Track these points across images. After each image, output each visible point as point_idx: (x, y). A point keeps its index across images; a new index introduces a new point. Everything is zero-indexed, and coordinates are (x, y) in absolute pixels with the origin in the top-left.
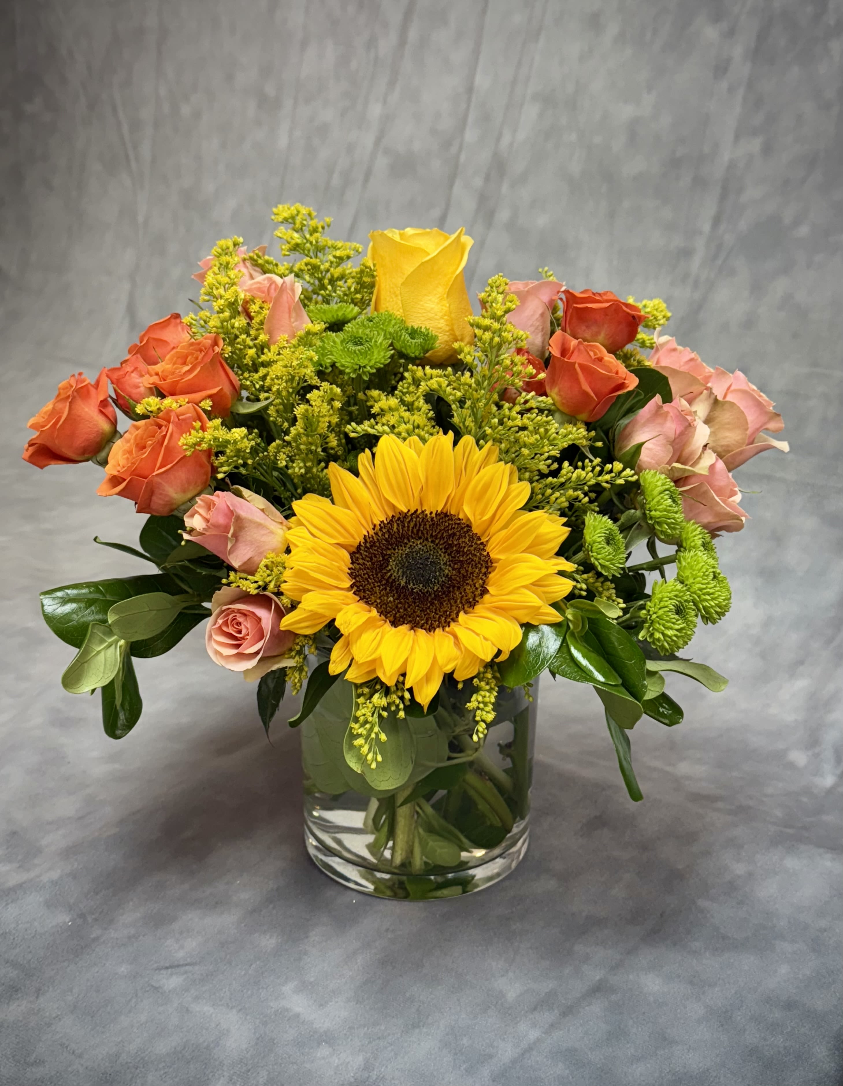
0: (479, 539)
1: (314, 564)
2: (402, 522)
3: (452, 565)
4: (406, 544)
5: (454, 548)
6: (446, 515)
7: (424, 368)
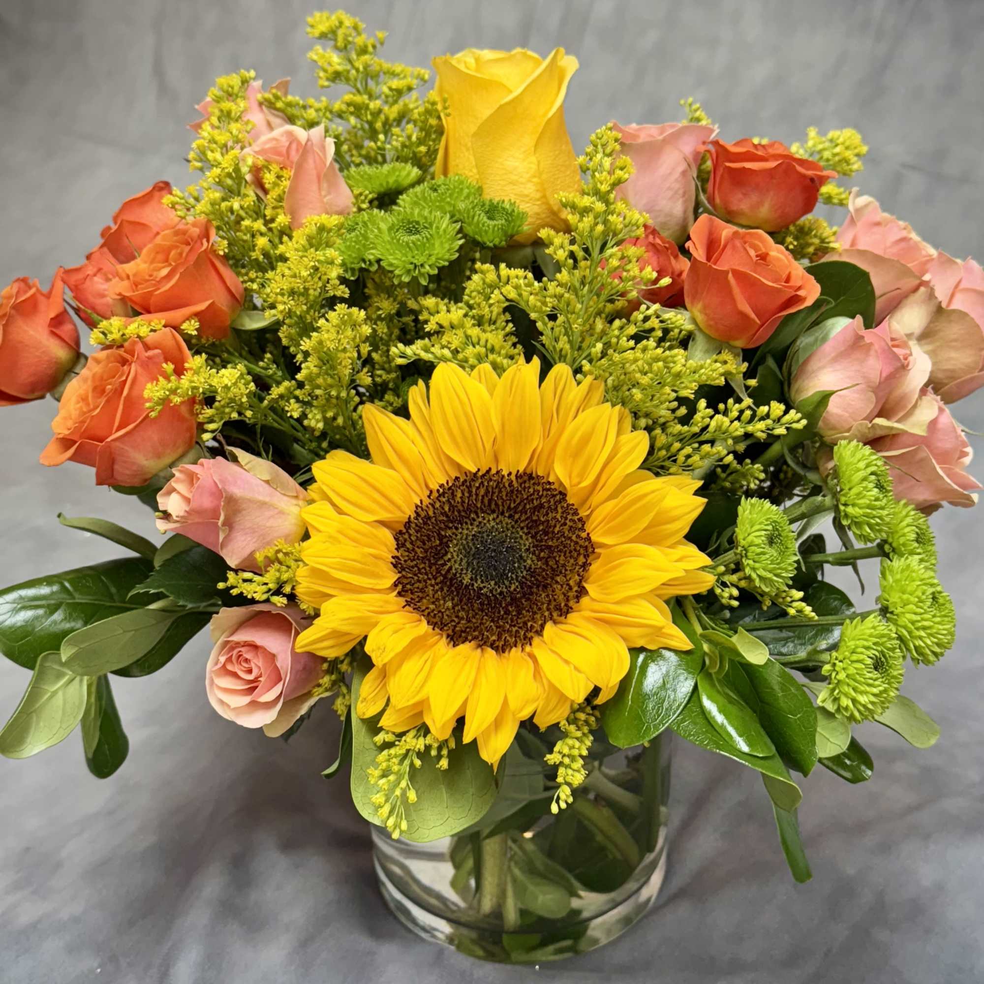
0: (576, 513)
1: (338, 560)
2: (469, 487)
3: (537, 552)
4: (474, 520)
5: (541, 528)
6: (531, 477)
7: (497, 268)
